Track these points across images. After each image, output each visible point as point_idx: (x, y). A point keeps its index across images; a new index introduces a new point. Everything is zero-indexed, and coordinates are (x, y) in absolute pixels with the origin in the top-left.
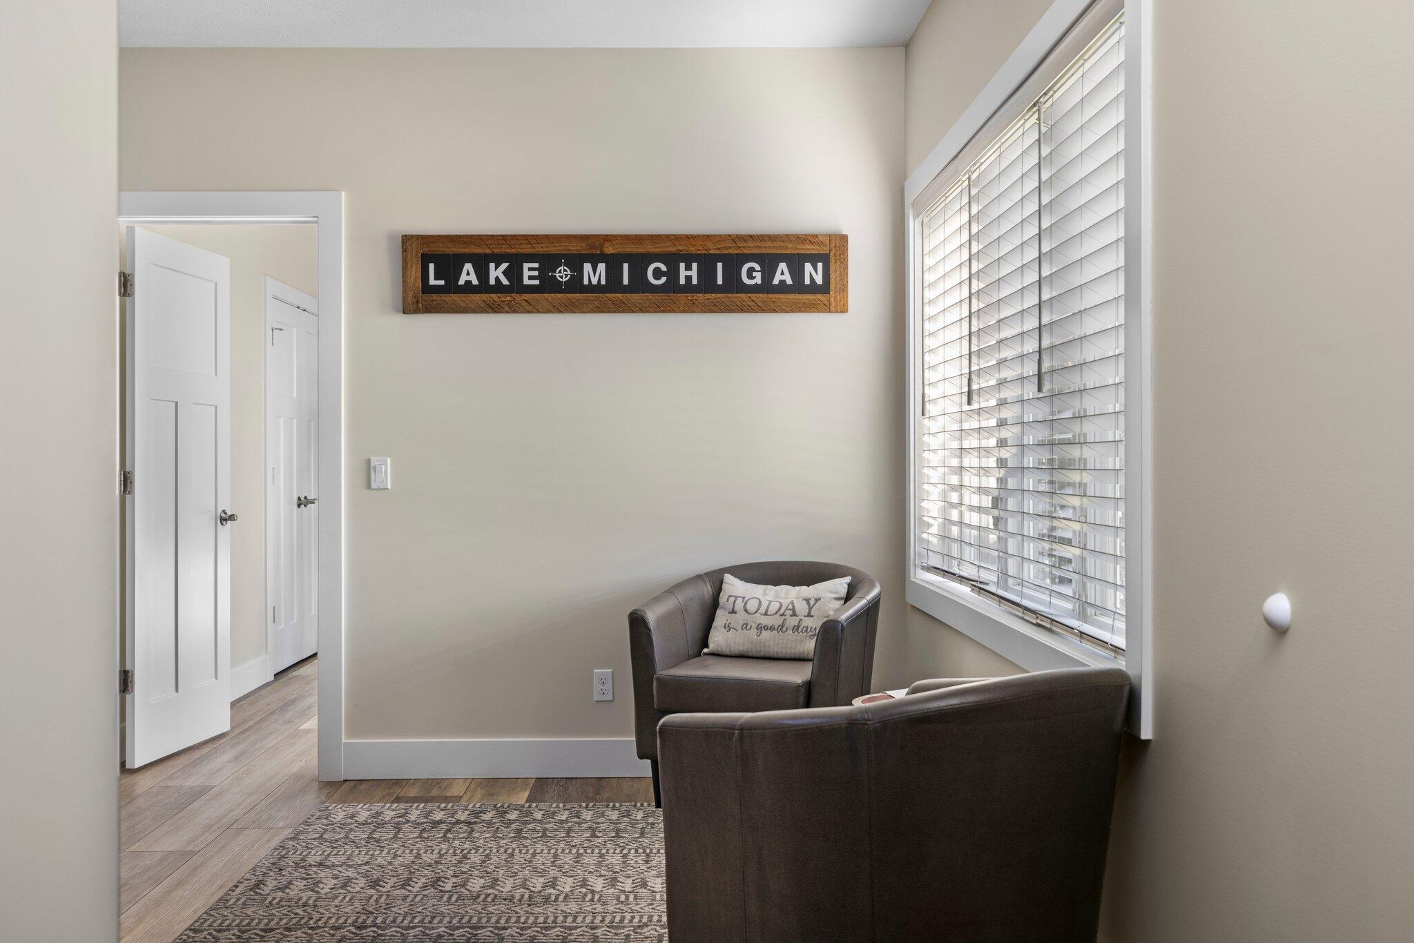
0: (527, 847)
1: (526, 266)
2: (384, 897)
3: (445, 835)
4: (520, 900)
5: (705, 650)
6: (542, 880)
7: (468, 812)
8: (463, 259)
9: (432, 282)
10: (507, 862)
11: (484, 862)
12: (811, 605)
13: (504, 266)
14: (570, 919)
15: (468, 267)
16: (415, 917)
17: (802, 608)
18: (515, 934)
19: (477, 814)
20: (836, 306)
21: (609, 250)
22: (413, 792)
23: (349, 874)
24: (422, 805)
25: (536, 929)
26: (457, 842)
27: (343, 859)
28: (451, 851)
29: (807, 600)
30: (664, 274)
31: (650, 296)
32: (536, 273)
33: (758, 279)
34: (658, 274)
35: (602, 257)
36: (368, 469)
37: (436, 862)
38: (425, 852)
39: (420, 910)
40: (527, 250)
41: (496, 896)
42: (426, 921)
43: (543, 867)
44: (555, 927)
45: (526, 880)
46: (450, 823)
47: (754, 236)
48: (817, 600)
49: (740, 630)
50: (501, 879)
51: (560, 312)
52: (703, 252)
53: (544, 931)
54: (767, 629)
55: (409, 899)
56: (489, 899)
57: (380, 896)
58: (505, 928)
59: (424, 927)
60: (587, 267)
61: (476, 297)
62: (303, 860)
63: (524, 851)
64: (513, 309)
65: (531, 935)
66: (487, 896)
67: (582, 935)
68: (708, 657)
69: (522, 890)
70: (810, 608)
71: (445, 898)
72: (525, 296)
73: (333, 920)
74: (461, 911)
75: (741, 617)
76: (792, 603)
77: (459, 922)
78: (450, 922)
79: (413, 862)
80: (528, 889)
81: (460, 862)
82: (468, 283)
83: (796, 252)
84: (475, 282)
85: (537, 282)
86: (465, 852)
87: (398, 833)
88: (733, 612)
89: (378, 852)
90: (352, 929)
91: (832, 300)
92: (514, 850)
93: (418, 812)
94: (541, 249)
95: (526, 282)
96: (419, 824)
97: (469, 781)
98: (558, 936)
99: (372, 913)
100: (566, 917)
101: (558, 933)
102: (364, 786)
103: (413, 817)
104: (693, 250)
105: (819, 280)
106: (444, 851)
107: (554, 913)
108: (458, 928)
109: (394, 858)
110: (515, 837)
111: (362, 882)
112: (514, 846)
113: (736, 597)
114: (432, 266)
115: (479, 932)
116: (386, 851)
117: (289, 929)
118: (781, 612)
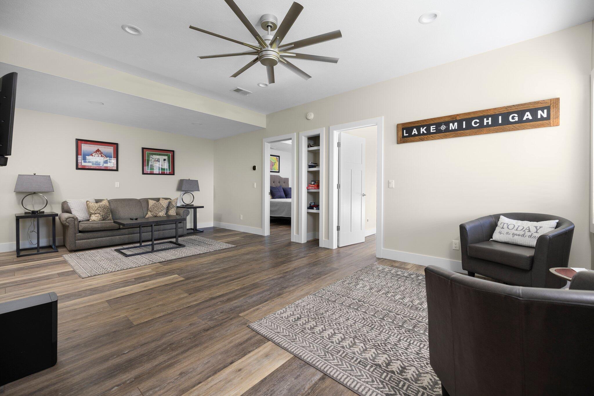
0: (420, 289)
1: (431, 127)
2: (371, 294)
3: (398, 279)
4: (408, 306)
5: (491, 239)
6: (418, 301)
7: (408, 274)
8: (413, 128)
9: (405, 135)
10: (411, 292)
11: (404, 290)
12: (538, 229)
13: (425, 128)
14: (421, 318)
15: (415, 129)
16: (375, 302)
17: (533, 230)
18: (401, 318)
19: (410, 275)
20: (553, 124)
21: (458, 118)
22: (397, 265)
23: (367, 284)
24: (397, 269)
25: (408, 318)
26: (400, 282)
27: (368, 279)
28: (397, 284)
29: (536, 227)
30: (478, 123)
31: (473, 130)
32: (435, 129)
33: (516, 119)
34: (476, 123)
35: (456, 121)
36: (389, 183)
37: (391, 287)
38: (389, 283)
39: (377, 300)
40: (432, 122)
41: (402, 302)
42: (377, 305)
43: (421, 297)
44: (415, 320)
45: (414, 300)
46: (401, 276)
47: (515, 105)
48: (540, 227)
49: (505, 234)
50: (406, 297)
51: (442, 138)
52: (494, 114)
53: (410, 320)
54: (517, 235)
55: (377, 296)
56: (399, 303)
57: (370, 293)
58: (398, 315)
59: (376, 307)
60: (451, 125)
61: (417, 137)
62: (359, 277)
63: (418, 290)
64: (427, 139)
65: (405, 320)
66: (399, 302)
67: (422, 326)
68: (492, 242)
69: (410, 303)
70: (537, 230)
71: (387, 299)
72: (431, 135)
73: (354, 297)
74: (389, 305)
75: (506, 230)
76: (529, 227)
77: (386, 308)
78: (384, 307)
79: (385, 285)
80: (412, 303)
81: (397, 288)
82: (415, 134)
83: (534, 107)
84: (417, 133)
85: (435, 131)
86: (401, 286)
87: (386, 275)
88: (503, 228)
89: (378, 280)
90: (357, 301)
91: (552, 122)
92: (415, 289)
93: (394, 271)
94: (436, 122)
95: (432, 131)
96: (393, 274)
97: (413, 265)
98: (414, 323)
99: (365, 297)
100: (420, 317)
101: (415, 322)
102: (386, 261)
103: (392, 272)
104: (489, 114)
105: (545, 115)
106: (395, 284)
107: (416, 314)
108: (385, 310)
109: (380, 282)
110: (418, 285)
111: (368, 287)
112: (416, 287)
113: (504, 223)
114: (405, 131)
115: (390, 313)
116: (380, 280)
117: (343, 296)
118: (524, 230)
